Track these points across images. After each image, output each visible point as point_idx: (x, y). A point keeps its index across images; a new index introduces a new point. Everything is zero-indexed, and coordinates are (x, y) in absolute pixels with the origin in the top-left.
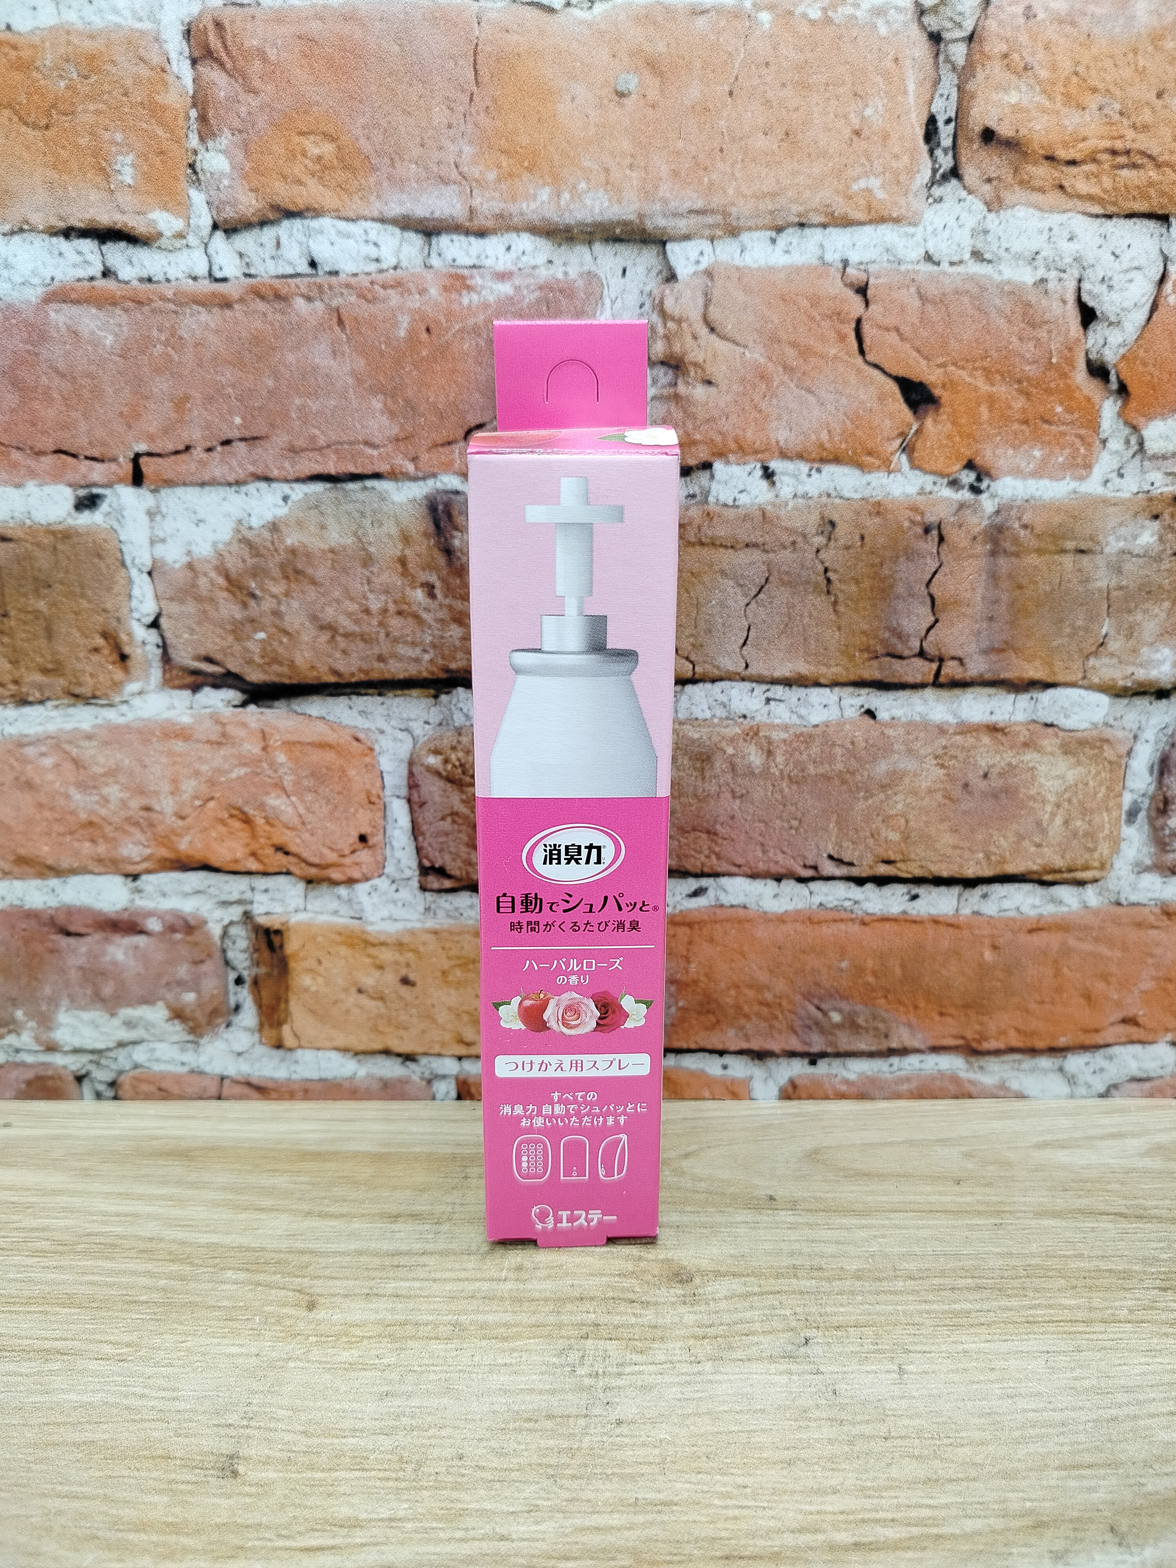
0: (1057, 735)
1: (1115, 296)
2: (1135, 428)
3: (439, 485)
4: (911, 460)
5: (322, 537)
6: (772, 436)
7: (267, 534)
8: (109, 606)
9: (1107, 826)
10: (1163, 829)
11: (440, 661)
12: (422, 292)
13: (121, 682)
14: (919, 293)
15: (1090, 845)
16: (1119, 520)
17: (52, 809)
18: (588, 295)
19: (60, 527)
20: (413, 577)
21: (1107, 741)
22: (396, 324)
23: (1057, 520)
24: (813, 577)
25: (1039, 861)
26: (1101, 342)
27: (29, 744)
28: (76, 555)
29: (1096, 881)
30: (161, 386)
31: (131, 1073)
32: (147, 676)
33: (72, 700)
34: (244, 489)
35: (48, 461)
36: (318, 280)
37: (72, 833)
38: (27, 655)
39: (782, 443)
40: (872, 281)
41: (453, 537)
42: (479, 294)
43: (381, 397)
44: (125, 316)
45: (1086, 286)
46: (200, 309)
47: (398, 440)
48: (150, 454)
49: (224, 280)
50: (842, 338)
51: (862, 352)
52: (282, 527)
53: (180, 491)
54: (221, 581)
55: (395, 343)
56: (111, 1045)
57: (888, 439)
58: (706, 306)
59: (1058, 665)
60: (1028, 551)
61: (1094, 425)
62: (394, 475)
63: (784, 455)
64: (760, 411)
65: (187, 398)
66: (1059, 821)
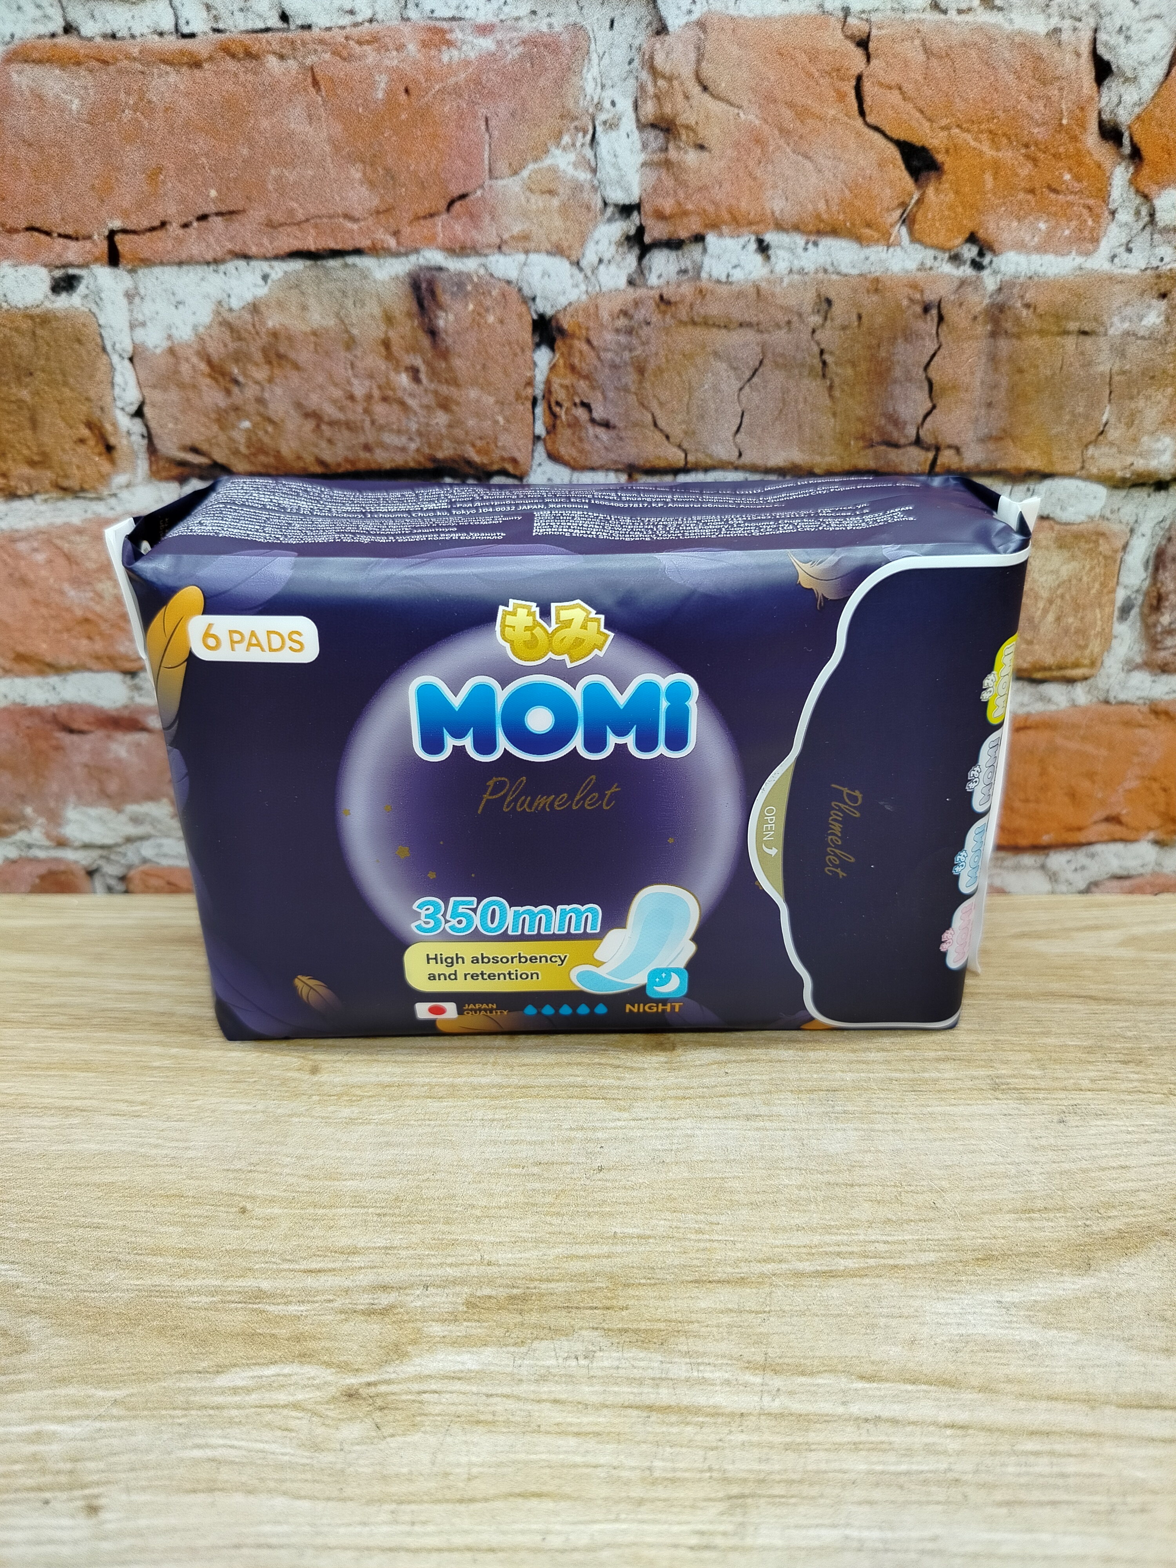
0: (1052, 529)
1: (1133, 49)
2: (1146, 197)
3: (422, 261)
4: (911, 232)
5: (303, 319)
6: (767, 206)
7: (247, 317)
8: (92, 394)
9: (1099, 623)
10: (1155, 625)
11: (427, 451)
12: (400, 48)
13: (108, 475)
14: (924, 45)
15: (1081, 642)
16: (1124, 299)
17: (47, 606)
18: (576, 49)
19: (38, 311)
20: (398, 361)
21: (1103, 534)
22: (373, 85)
23: (1060, 298)
24: (808, 359)
25: (1029, 659)
26: (1115, 100)
27: (22, 539)
28: (56, 341)
29: (1085, 678)
30: (132, 156)
31: (141, 868)
32: (134, 469)
33: (61, 494)
34: (222, 268)
35: (21, 238)
36: (290, 35)
37: (68, 630)
38: (13, 447)
39: (777, 213)
40: (874, 32)
41: (436, 317)
42: (460, 49)
43: (359, 165)
44: (90, 78)
45: (1102, 37)
46: (168, 69)
47: (378, 212)
48: (125, 231)
49: (192, 36)
50: (841, 97)
51: (862, 113)
52: (263, 309)
53: (157, 270)
54: (203, 366)
55: (372, 106)
56: (119, 840)
57: (888, 210)
58: (699, 62)
59: (1057, 454)
60: (1030, 333)
61: (1103, 195)
62: (376, 251)
63: (780, 227)
64: (755, 179)
65: (160, 169)
66: (1050, 617)
